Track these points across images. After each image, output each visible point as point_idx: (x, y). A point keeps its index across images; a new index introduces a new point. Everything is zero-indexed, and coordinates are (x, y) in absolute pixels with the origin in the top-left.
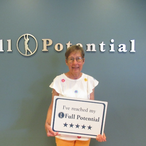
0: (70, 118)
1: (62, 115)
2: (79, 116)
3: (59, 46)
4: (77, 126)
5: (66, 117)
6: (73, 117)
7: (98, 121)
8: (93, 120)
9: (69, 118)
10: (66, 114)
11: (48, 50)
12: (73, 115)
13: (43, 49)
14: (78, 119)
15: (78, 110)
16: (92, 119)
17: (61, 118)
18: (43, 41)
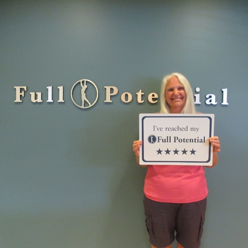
0: (165, 142)
1: (153, 139)
2: (176, 138)
3: (126, 95)
4: (176, 152)
5: (159, 141)
6: (168, 140)
7: (203, 141)
8: (197, 141)
9: (163, 141)
10: (159, 137)
11: (111, 101)
12: (167, 137)
13: (105, 100)
14: (175, 142)
15: (174, 129)
16: (195, 139)
17: (152, 143)
18: (106, 89)
